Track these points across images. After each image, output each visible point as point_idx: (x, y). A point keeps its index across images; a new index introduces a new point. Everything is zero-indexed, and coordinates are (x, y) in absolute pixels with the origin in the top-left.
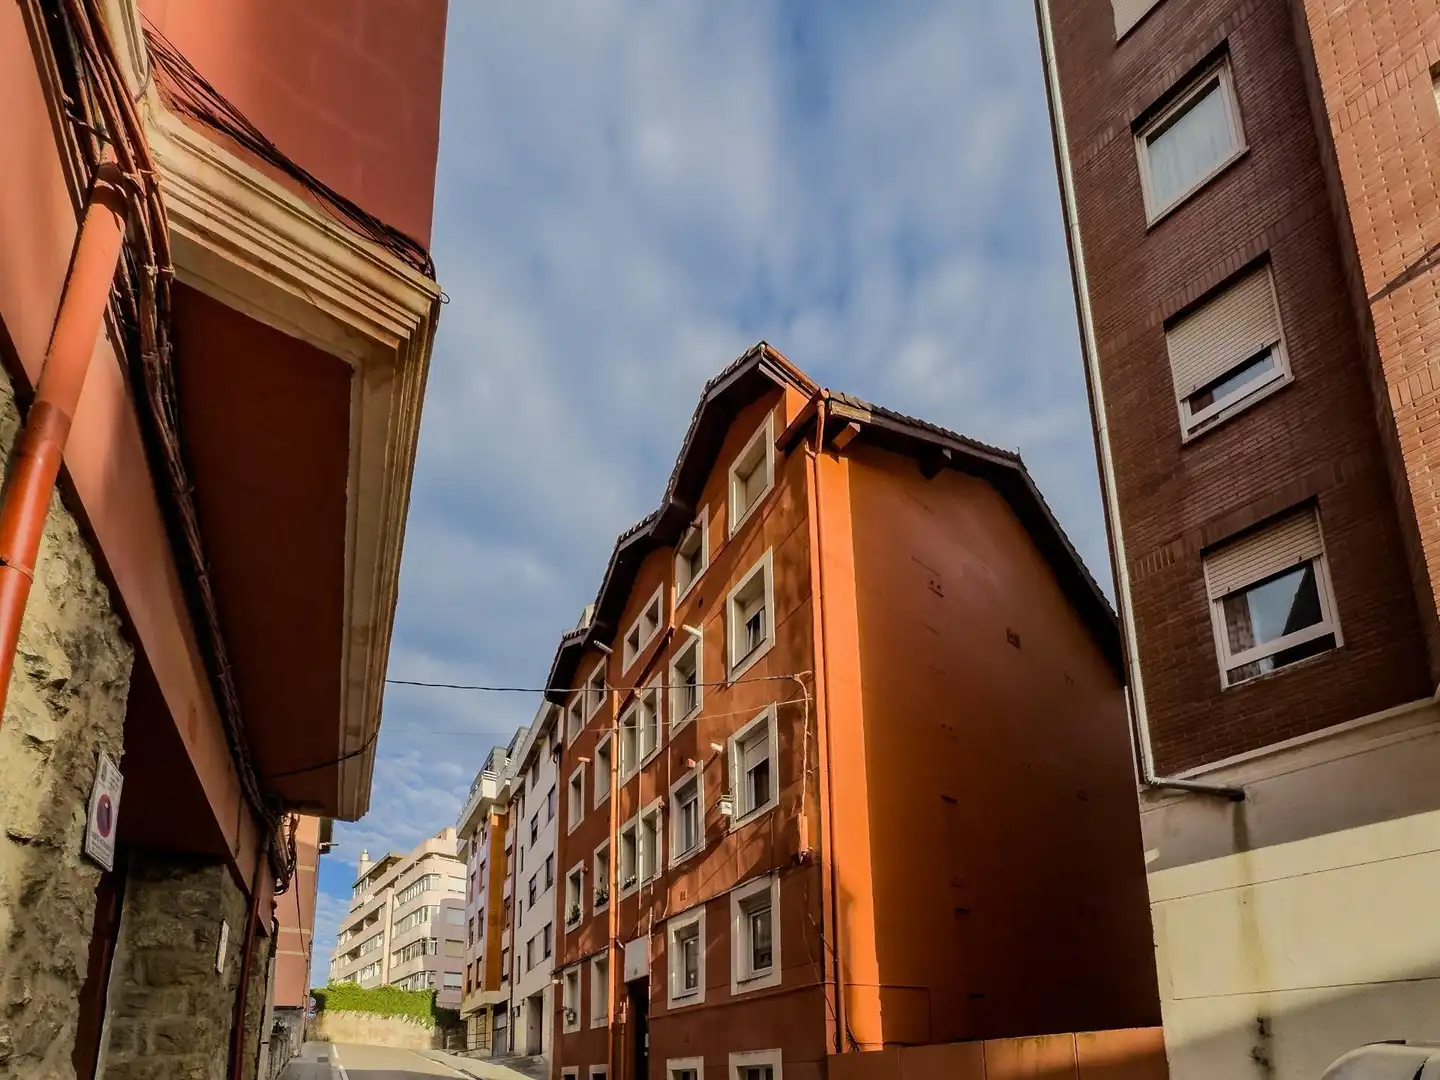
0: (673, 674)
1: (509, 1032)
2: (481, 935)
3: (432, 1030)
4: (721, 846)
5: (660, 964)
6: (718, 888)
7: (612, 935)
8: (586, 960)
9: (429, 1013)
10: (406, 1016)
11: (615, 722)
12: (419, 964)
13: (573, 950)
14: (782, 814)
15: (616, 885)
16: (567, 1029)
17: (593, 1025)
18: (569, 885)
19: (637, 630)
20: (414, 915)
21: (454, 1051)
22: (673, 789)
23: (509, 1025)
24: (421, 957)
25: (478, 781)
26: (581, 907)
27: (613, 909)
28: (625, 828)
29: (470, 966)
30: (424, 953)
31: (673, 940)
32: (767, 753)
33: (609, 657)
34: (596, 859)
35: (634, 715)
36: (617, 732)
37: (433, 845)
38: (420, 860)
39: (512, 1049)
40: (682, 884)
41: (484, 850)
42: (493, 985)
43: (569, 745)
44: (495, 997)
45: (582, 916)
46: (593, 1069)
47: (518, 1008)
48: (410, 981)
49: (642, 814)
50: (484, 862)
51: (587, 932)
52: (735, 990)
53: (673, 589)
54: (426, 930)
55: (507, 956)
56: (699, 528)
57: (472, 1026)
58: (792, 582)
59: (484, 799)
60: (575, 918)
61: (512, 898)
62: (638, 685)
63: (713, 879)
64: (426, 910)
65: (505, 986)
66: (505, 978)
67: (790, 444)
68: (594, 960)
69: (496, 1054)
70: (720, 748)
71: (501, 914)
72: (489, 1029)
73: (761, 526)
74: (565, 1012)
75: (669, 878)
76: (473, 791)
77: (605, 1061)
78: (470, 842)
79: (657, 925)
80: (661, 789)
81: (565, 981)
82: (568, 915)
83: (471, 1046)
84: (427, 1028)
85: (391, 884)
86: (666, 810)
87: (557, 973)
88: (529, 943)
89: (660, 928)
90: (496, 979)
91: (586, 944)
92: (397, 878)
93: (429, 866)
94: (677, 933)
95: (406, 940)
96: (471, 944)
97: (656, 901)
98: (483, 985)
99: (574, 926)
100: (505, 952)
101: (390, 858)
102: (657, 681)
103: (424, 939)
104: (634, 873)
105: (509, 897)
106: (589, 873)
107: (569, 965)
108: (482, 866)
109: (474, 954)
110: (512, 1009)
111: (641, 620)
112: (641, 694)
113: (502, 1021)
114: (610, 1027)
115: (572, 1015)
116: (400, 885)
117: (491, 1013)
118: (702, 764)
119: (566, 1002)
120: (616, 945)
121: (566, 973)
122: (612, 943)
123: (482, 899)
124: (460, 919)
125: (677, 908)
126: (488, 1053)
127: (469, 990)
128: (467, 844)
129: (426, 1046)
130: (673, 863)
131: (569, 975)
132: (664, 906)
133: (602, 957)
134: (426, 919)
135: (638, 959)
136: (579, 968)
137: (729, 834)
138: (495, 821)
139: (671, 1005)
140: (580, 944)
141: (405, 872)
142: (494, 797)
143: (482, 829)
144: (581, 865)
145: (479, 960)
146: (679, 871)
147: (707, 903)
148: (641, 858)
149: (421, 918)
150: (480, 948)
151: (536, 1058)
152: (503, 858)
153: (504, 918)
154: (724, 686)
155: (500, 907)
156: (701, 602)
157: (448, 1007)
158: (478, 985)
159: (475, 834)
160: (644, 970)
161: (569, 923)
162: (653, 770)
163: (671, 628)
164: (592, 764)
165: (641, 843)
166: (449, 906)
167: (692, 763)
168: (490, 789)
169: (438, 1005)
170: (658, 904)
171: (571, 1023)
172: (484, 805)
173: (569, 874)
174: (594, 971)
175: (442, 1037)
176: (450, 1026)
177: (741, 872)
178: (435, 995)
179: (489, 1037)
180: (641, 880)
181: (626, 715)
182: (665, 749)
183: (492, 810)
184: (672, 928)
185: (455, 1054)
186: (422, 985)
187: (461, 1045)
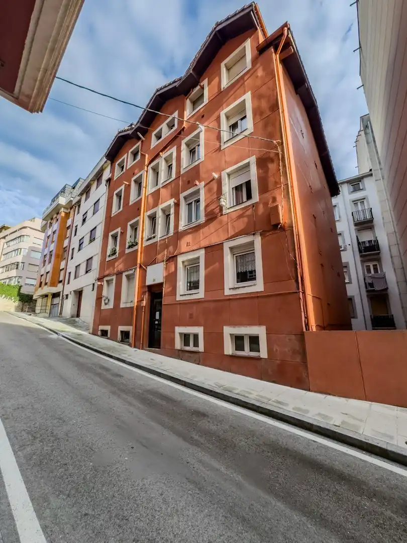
0: (183, 147)
1: (60, 306)
2: (50, 262)
3: (17, 303)
4: (217, 220)
5: (172, 278)
6: (214, 240)
7: (139, 262)
8: (119, 274)
9: (16, 295)
10: (4, 296)
11: (146, 167)
12: (13, 273)
13: (111, 268)
14: (261, 206)
15: (142, 239)
16: (103, 307)
17: (122, 305)
18: (110, 240)
19: (161, 129)
20: (14, 252)
21: (29, 313)
22: (182, 196)
23: (60, 302)
24: (15, 270)
25: (57, 196)
26: (118, 248)
27: (139, 250)
28: (149, 213)
29: (42, 276)
30: (17, 268)
31: (180, 265)
32: (250, 177)
33: (142, 142)
34: (129, 228)
35: (158, 164)
36: (147, 172)
37: (27, 223)
38: (20, 229)
39: (61, 313)
40: (188, 239)
41: (56, 226)
42: (53, 284)
43: (115, 178)
44: (54, 290)
45: (117, 254)
46: (121, 328)
47: (67, 296)
48: (8, 280)
49: (161, 206)
50: (56, 231)
51: (121, 260)
52: (227, 292)
53: (185, 112)
54: (19, 259)
55: (62, 273)
56: (203, 88)
57: (39, 302)
58: (264, 104)
59: (59, 204)
60: (114, 253)
61: (68, 247)
62: (162, 151)
63: (210, 236)
64: (21, 250)
65: (60, 285)
66: (61, 282)
67: (262, 50)
68: (124, 274)
69: (51, 316)
70: (216, 176)
71: (62, 253)
72: (49, 304)
73: (244, 83)
74: (103, 299)
75: (179, 236)
76: (53, 201)
77: (131, 325)
78: (49, 222)
79: (170, 258)
80: (175, 195)
81: (105, 284)
82: (109, 253)
83: (37, 311)
84: (14, 302)
85: (4, 238)
86: (177, 205)
87: (100, 279)
88: (76, 267)
89: (172, 259)
90: (56, 281)
91: (119, 266)
92: (7, 236)
93: (24, 232)
94: (183, 262)
95: (8, 262)
96: (44, 265)
97: (169, 246)
98: (49, 284)
99: (114, 257)
100: (61, 270)
101: (4, 227)
102: (173, 150)
103: (18, 263)
104: (154, 232)
105: (66, 247)
106: (123, 234)
107: (107, 276)
108: (54, 233)
109: (45, 270)
110: (63, 296)
111: (164, 126)
112: (164, 155)
113: (56, 301)
114: (135, 307)
115: (107, 300)
116: (8, 238)
117: (50, 297)
118: (203, 183)
119: (105, 293)
120: (140, 266)
121: (105, 279)
122: (138, 265)
123: (52, 247)
124: (38, 256)
125: (183, 251)
126: (47, 315)
127: (40, 286)
128: (47, 224)
129: (13, 310)
130: (181, 228)
131: (107, 281)
132: (175, 250)
133: (131, 272)
134: (20, 254)
135: (156, 274)
136: (114, 277)
137: (222, 215)
138: (63, 214)
139: (178, 298)
140: (116, 266)
141: (11, 233)
142: (64, 204)
143: (56, 217)
144: (119, 230)
145: (47, 273)
146: (185, 233)
147: (205, 248)
148: (160, 227)
149: (17, 253)
150: (49, 267)
151: (77, 319)
152: (65, 230)
153: (62, 255)
154: (219, 149)
155: (62, 251)
156: (203, 116)
157: (26, 293)
158: (46, 284)
159: (52, 219)
160: (160, 280)
161: (109, 256)
162: (169, 187)
163: (184, 128)
164: (129, 185)
165: (160, 219)
166: (33, 250)
167: (197, 183)
168: (62, 201)
169: (21, 292)
170: (171, 248)
171: (106, 304)
172: (58, 207)
173: (110, 234)
174: (124, 279)
175: (21, 306)
176: (27, 302)
177: (231, 233)
178: (21, 287)
179: (48, 308)
180: (159, 237)
181: (152, 165)
182: (178, 178)
183: (62, 209)
184: (180, 259)
185: (30, 315)
186: (13, 283)
187: (33, 310)
